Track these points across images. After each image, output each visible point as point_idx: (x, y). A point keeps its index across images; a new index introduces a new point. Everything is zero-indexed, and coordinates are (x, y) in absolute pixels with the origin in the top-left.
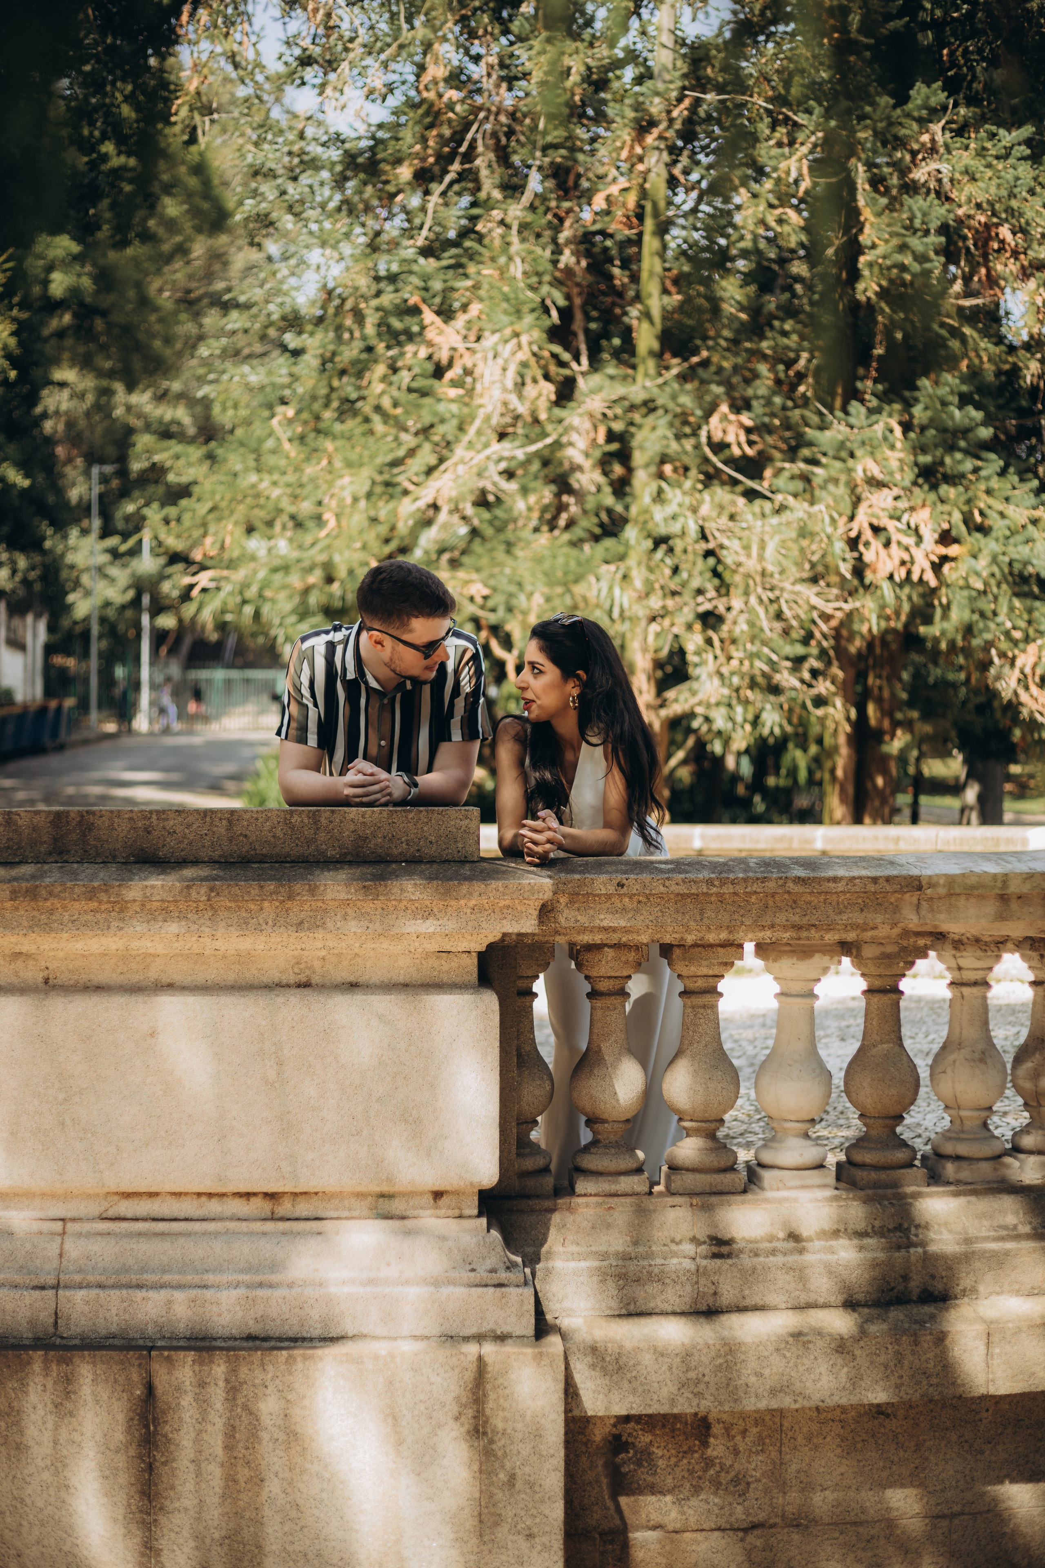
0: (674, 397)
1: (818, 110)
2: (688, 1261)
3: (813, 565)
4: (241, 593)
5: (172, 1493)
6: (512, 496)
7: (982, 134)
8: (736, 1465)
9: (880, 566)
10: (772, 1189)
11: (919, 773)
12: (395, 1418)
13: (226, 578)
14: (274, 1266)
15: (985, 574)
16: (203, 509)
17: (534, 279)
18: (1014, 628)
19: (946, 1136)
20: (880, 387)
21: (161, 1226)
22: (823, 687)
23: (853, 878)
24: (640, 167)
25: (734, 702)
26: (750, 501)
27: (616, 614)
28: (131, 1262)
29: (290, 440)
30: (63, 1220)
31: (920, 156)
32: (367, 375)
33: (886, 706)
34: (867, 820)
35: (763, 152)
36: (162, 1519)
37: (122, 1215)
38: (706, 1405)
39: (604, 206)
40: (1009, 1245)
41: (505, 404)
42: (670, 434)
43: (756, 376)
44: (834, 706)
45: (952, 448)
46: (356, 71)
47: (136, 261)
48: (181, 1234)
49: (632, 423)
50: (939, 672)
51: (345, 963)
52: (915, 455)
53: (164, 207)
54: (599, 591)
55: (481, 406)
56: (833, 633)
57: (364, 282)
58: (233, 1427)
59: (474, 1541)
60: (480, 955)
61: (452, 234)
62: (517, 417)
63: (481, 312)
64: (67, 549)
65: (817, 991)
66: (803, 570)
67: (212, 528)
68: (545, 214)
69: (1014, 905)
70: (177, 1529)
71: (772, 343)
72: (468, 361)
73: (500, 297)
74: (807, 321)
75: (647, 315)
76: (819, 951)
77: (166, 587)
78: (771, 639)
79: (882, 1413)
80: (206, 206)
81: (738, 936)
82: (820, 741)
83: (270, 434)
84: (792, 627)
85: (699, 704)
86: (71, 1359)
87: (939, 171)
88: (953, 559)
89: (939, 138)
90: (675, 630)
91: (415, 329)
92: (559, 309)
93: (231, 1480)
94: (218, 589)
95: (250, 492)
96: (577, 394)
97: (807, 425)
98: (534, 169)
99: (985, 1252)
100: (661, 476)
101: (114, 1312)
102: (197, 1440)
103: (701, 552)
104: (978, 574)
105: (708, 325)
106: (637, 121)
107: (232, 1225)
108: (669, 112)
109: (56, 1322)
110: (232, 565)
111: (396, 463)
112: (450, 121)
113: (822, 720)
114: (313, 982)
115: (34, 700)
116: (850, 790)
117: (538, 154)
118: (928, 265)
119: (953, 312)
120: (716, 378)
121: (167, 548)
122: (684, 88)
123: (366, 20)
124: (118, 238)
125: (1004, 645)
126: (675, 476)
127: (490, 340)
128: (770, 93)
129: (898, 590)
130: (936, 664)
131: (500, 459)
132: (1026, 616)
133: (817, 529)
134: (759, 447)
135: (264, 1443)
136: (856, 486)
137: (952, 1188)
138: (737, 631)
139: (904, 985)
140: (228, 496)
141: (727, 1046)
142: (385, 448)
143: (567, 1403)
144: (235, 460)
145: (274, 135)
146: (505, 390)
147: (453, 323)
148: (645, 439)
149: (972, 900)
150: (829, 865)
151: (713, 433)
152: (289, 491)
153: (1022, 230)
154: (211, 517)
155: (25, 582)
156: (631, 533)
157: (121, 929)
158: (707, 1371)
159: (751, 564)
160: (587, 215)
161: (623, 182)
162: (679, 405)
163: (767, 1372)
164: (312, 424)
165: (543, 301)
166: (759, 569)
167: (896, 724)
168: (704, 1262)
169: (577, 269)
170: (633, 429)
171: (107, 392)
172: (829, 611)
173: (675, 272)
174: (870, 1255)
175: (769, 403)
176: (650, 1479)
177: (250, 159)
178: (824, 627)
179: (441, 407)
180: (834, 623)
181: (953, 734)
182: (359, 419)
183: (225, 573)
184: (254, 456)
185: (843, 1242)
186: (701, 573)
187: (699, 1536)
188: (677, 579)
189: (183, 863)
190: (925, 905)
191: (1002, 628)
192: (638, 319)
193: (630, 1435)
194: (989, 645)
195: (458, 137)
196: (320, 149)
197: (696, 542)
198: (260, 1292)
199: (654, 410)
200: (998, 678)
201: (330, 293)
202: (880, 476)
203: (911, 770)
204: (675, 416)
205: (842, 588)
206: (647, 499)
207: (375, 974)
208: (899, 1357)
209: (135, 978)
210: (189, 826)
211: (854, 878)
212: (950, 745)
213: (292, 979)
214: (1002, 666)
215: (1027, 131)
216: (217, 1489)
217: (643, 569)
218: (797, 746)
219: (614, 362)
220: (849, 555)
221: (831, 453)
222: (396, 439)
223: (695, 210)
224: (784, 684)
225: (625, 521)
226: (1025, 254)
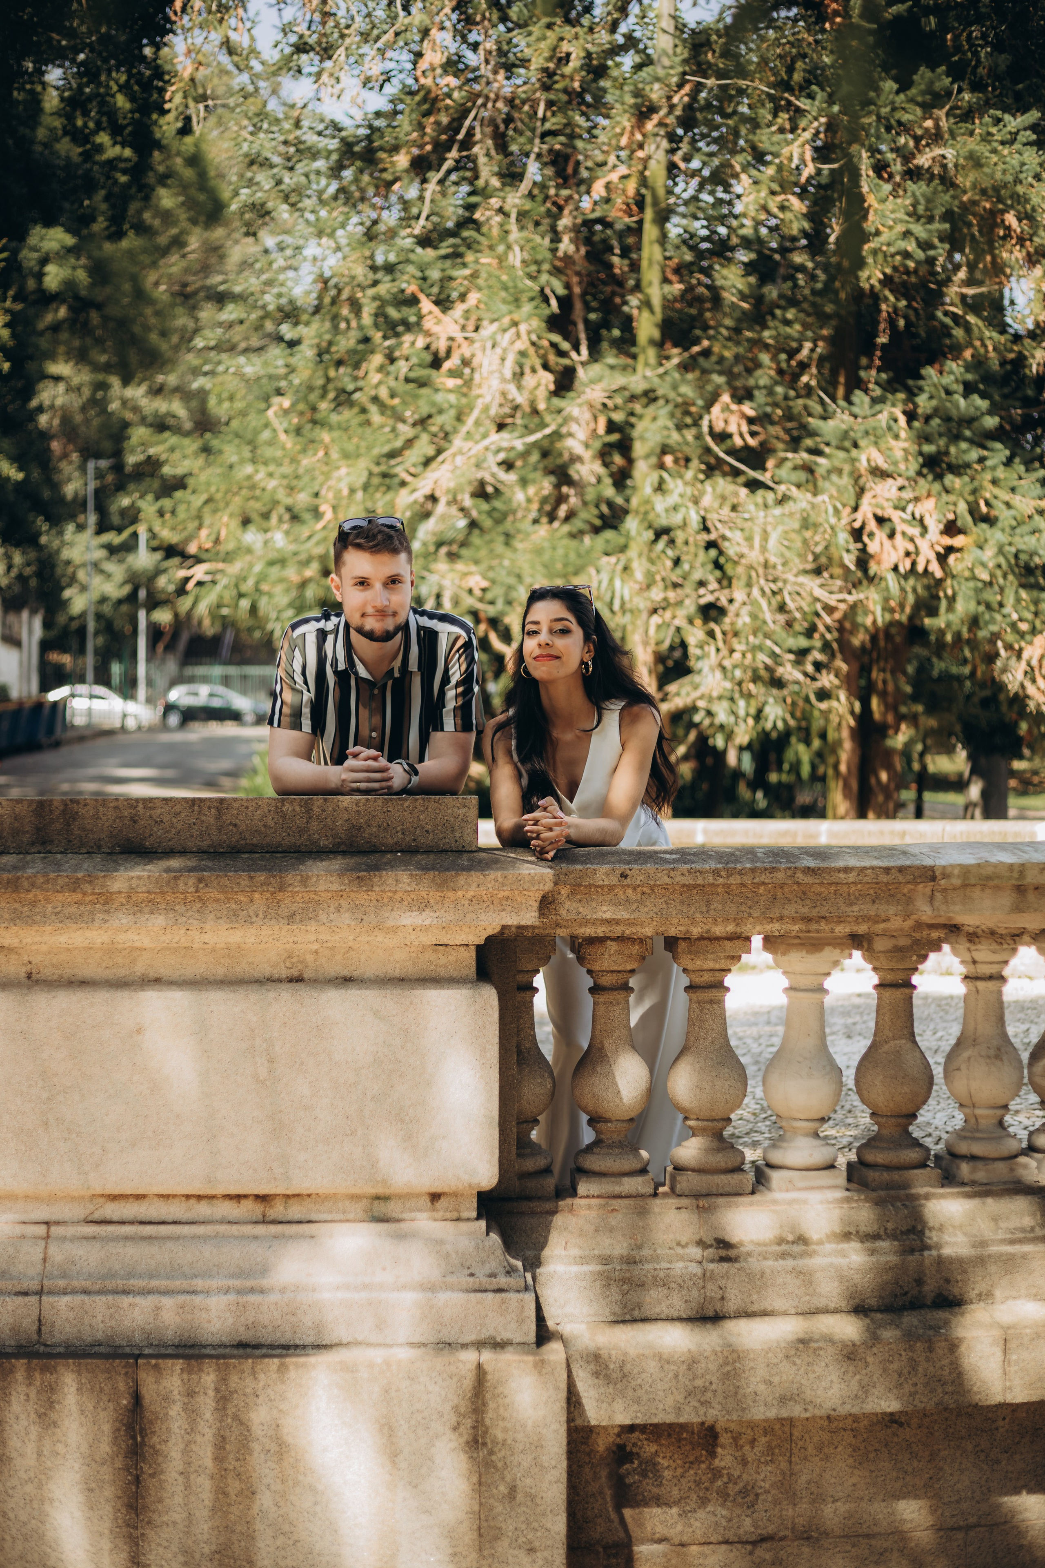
0: (675, 387)
1: (820, 96)
2: (694, 1264)
3: (816, 557)
4: (237, 586)
5: (160, 1507)
6: (511, 487)
7: (987, 119)
8: (744, 1476)
9: (884, 557)
10: (780, 1190)
11: (924, 767)
12: (391, 1428)
13: (222, 571)
14: (264, 1271)
15: (991, 565)
16: (198, 501)
17: (534, 268)
18: (1021, 620)
19: (962, 1135)
20: (884, 376)
21: (148, 1230)
22: (827, 680)
23: (864, 869)
24: (640, 154)
25: (737, 696)
26: (753, 492)
27: (616, 606)
28: (117, 1267)
29: (286, 432)
30: (47, 1223)
31: (923, 142)
32: (364, 366)
33: (890, 700)
34: (871, 815)
35: (764, 138)
36: (150, 1533)
37: (108, 1217)
38: (713, 1414)
39: (604, 193)
40: (1027, 1248)
41: (504, 394)
42: (670, 424)
43: (758, 365)
44: (838, 700)
45: (956, 438)
46: (352, 60)
47: (130, 254)
48: (169, 1238)
49: (632, 414)
50: (943, 665)
51: (339, 957)
52: (920, 445)
53: (159, 199)
54: (600, 582)
55: (479, 396)
56: (836, 625)
57: (360, 271)
58: (224, 1438)
59: (474, 1555)
60: (479, 948)
61: (450, 224)
62: (516, 408)
63: (479, 301)
64: (63, 544)
65: (827, 985)
66: (807, 562)
67: (207, 520)
68: (544, 202)
69: (1031, 896)
70: (165, 1544)
71: (774, 333)
72: (466, 350)
73: (499, 285)
74: (810, 310)
75: (647, 304)
76: (829, 944)
77: (162, 582)
78: (774, 632)
79: (895, 1422)
80: (202, 197)
81: (746, 929)
82: (823, 736)
83: (267, 425)
84: (795, 619)
85: (701, 697)
86: (55, 1368)
87: (944, 157)
88: (959, 550)
89: (944, 124)
90: (677, 622)
91: (413, 319)
92: (558, 298)
93: (221, 1492)
94: (214, 582)
95: (246, 484)
96: (577, 384)
97: (810, 415)
98: (533, 156)
99: (1001, 1255)
100: (661, 466)
101: (100, 1318)
102: (186, 1451)
103: (703, 544)
104: (984, 565)
105: (708, 315)
106: (636, 106)
107: (223, 1228)
108: (669, 98)
109: (39, 1330)
110: (228, 558)
111: (392, 455)
112: (447, 108)
113: (826, 714)
114: (306, 976)
115: (30, 697)
116: (854, 785)
117: (537, 141)
118: (931, 253)
119: (957, 301)
120: (718, 367)
121: (162, 540)
122: (684, 73)
123: (363, 8)
124: (113, 229)
125: (1010, 637)
126: (676, 468)
127: (488, 330)
128: (772, 79)
129: (902, 582)
130: (940, 658)
131: (498, 451)
132: (1032, 608)
133: (821, 520)
134: (761, 437)
135: (256, 1454)
136: (860, 476)
137: (967, 1189)
138: (740, 623)
139: (915, 980)
140: (223, 488)
141: (733, 1043)
142: (383, 439)
143: (569, 1412)
144: (231, 453)
145: (270, 124)
146: (504, 380)
147: (451, 312)
148: (646, 430)
149: (988, 891)
150: (838, 854)
151: (714, 423)
152: (285, 482)
153: (1027, 216)
154: (207, 509)
155: (20, 578)
156: (631, 524)
157: (106, 921)
158: (714, 1379)
159: (754, 556)
160: (586, 204)
161: (623, 170)
162: (680, 395)
163: (776, 1380)
164: (308, 415)
165: (542, 290)
166: (762, 560)
167: (900, 718)
168: (712, 1266)
169: (577, 257)
170: (633, 420)
171: (103, 386)
172: (833, 603)
173: (676, 260)
174: (883, 1259)
175: (771, 392)
176: (655, 1490)
177: (245, 147)
178: (828, 620)
179: (439, 398)
180: (837, 615)
181: (958, 728)
182: (356, 410)
183: (221, 566)
184: (249, 448)
185: (855, 1245)
186: (703, 565)
187: (706, 1549)
188: (678, 571)
189: (170, 853)
190: (938, 896)
191: (1008, 620)
192: (639, 308)
193: (635, 1445)
194: (995, 637)
195: (455, 124)
196: (315, 138)
197: (698, 532)
198: (252, 1298)
199: (655, 399)
200: (1004, 670)
201: (326, 282)
202: (884, 466)
203: (916, 766)
204: (676, 406)
205: (846, 580)
206: (648, 490)
207: (370, 968)
208: (913, 1365)
209: (122, 972)
210: (176, 815)
211: (866, 868)
212: (953, 740)
213: (284, 973)
214: (1008, 659)
215: (1033, 115)
216: (207, 1502)
217: (644, 560)
218: (799, 740)
219: (614, 351)
220: (854, 546)
221: (834, 442)
222: (394, 430)
223: (695, 199)
224: (787, 677)
225: (626, 512)
226: (1031, 240)
